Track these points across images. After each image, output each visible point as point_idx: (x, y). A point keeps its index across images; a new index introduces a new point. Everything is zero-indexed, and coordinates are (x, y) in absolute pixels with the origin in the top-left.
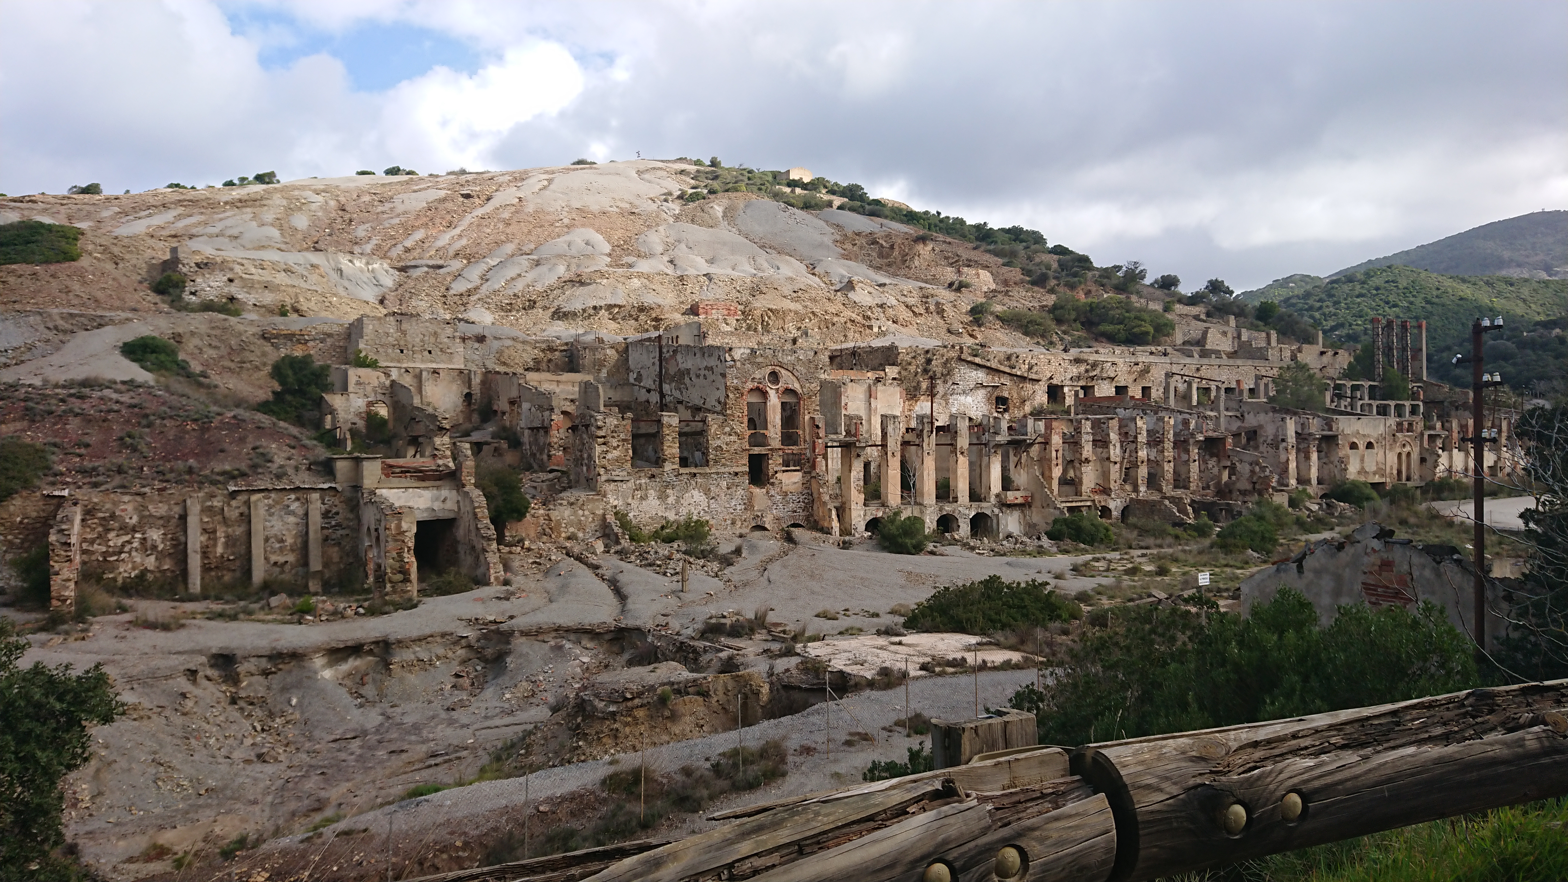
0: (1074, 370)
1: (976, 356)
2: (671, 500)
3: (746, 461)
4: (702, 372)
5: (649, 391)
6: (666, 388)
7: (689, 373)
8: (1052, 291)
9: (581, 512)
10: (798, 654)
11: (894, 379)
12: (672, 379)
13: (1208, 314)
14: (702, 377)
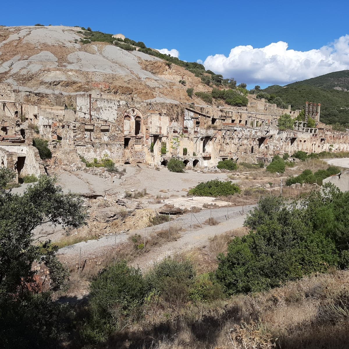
0: (220, 114)
1: (191, 107)
2: (98, 153)
3: (123, 140)
4: (107, 108)
5: (85, 114)
6: (92, 113)
7: (102, 109)
8: (211, 86)
9: (68, 156)
10: (162, 203)
11: (165, 114)
12: (95, 110)
13: (257, 97)
14: (107, 110)
